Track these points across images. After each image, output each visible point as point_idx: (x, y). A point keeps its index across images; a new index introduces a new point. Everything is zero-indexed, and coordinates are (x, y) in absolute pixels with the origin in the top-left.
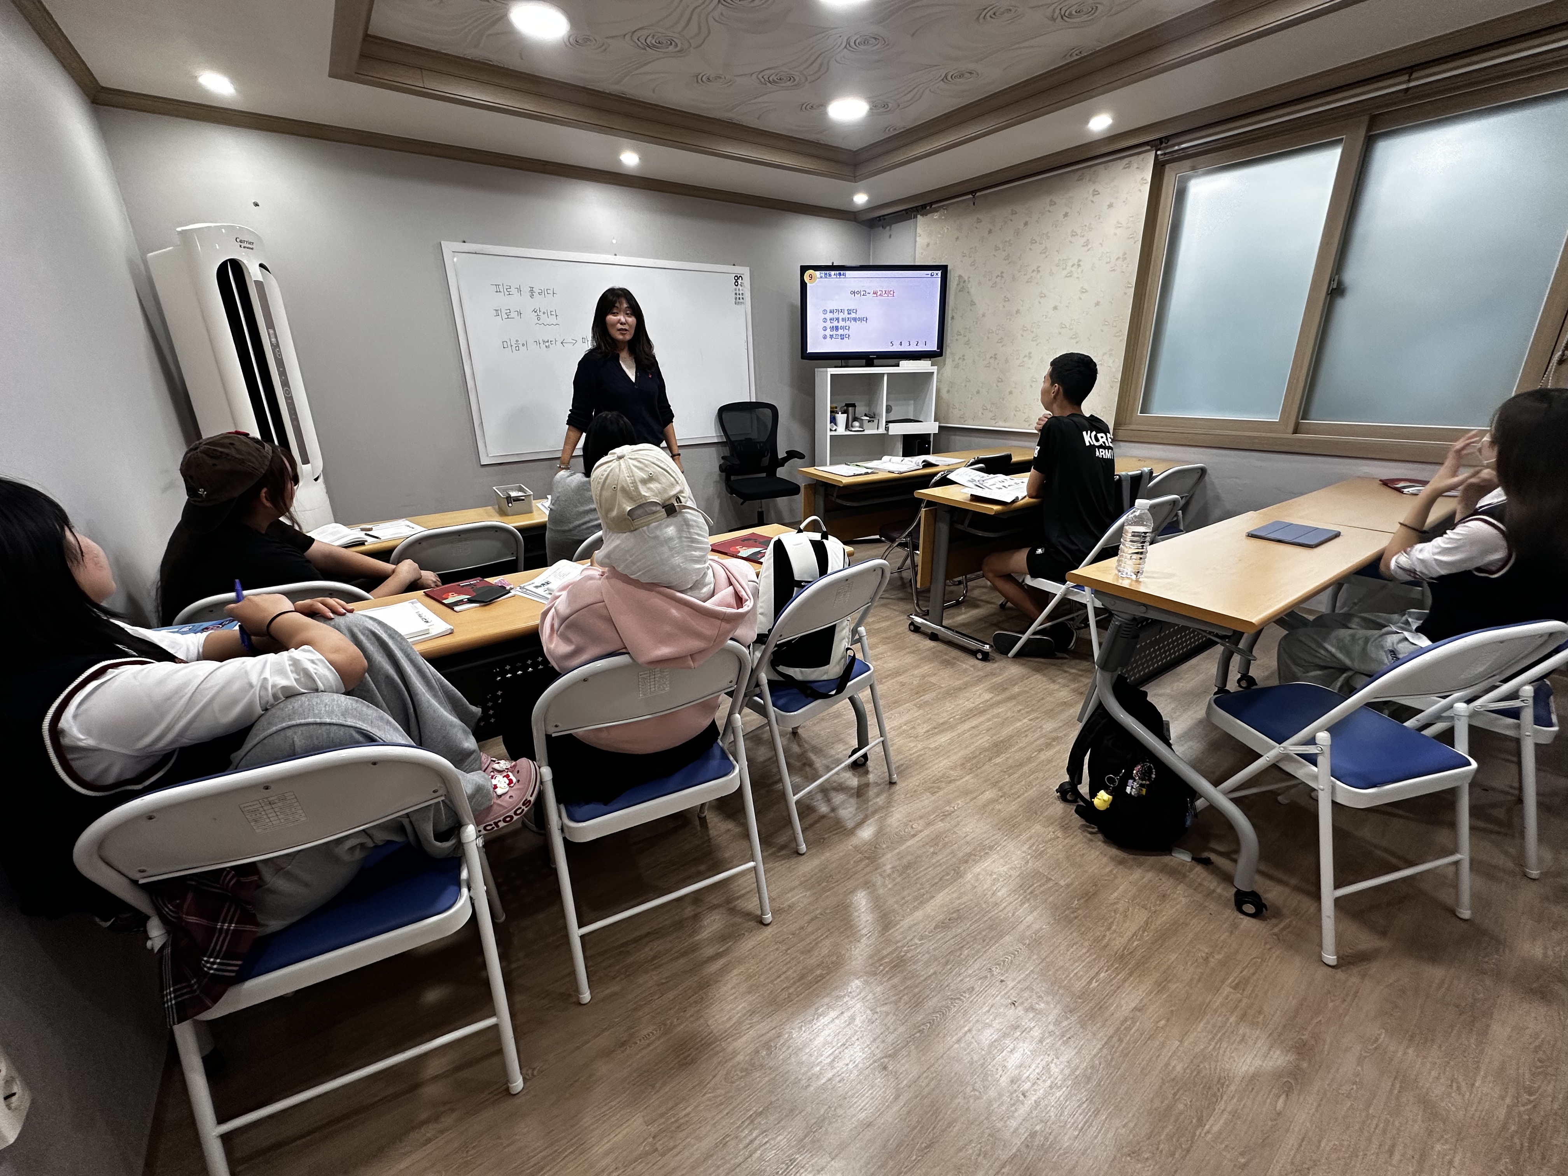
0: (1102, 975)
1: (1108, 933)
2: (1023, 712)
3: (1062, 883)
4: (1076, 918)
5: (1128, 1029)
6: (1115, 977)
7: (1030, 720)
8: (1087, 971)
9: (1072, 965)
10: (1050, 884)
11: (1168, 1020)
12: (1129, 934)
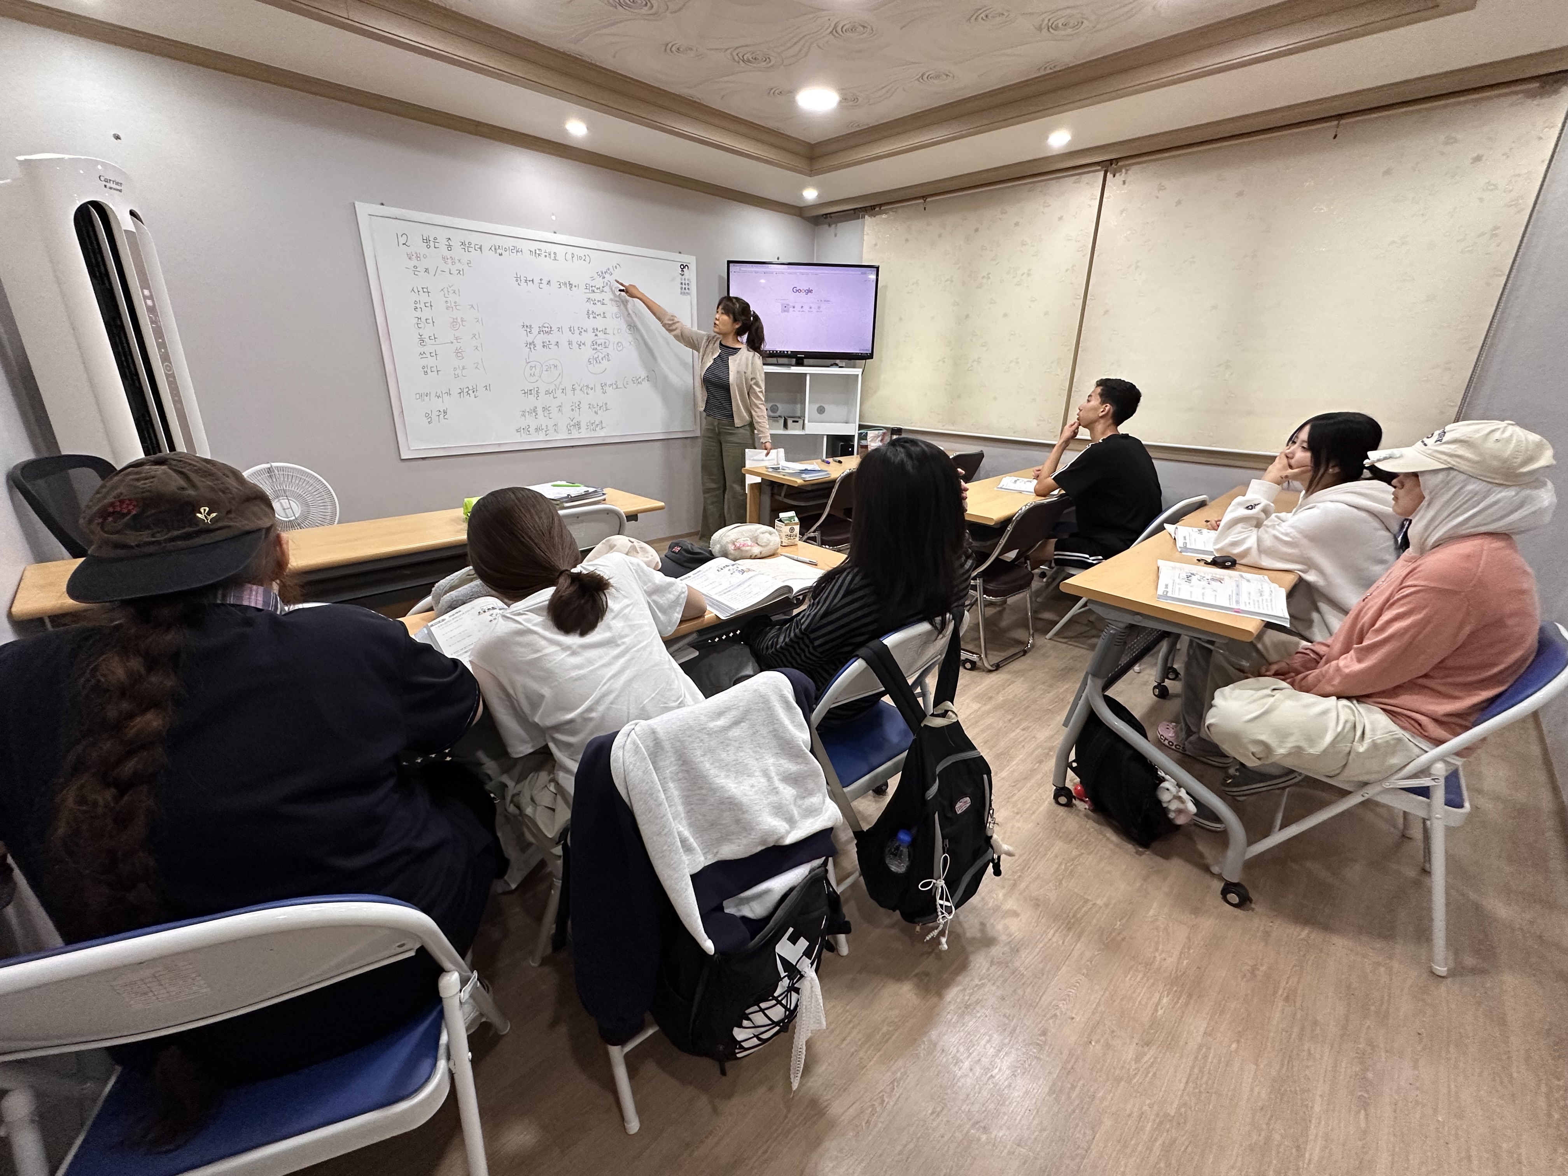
0: (1165, 1000)
1: (1157, 954)
2: (1013, 721)
3: (1100, 902)
4: (1123, 939)
5: (1205, 1057)
6: (1177, 1002)
7: (1023, 730)
8: (1150, 998)
9: (1134, 992)
10: (1089, 905)
11: (1238, 1042)
12: (1176, 953)
